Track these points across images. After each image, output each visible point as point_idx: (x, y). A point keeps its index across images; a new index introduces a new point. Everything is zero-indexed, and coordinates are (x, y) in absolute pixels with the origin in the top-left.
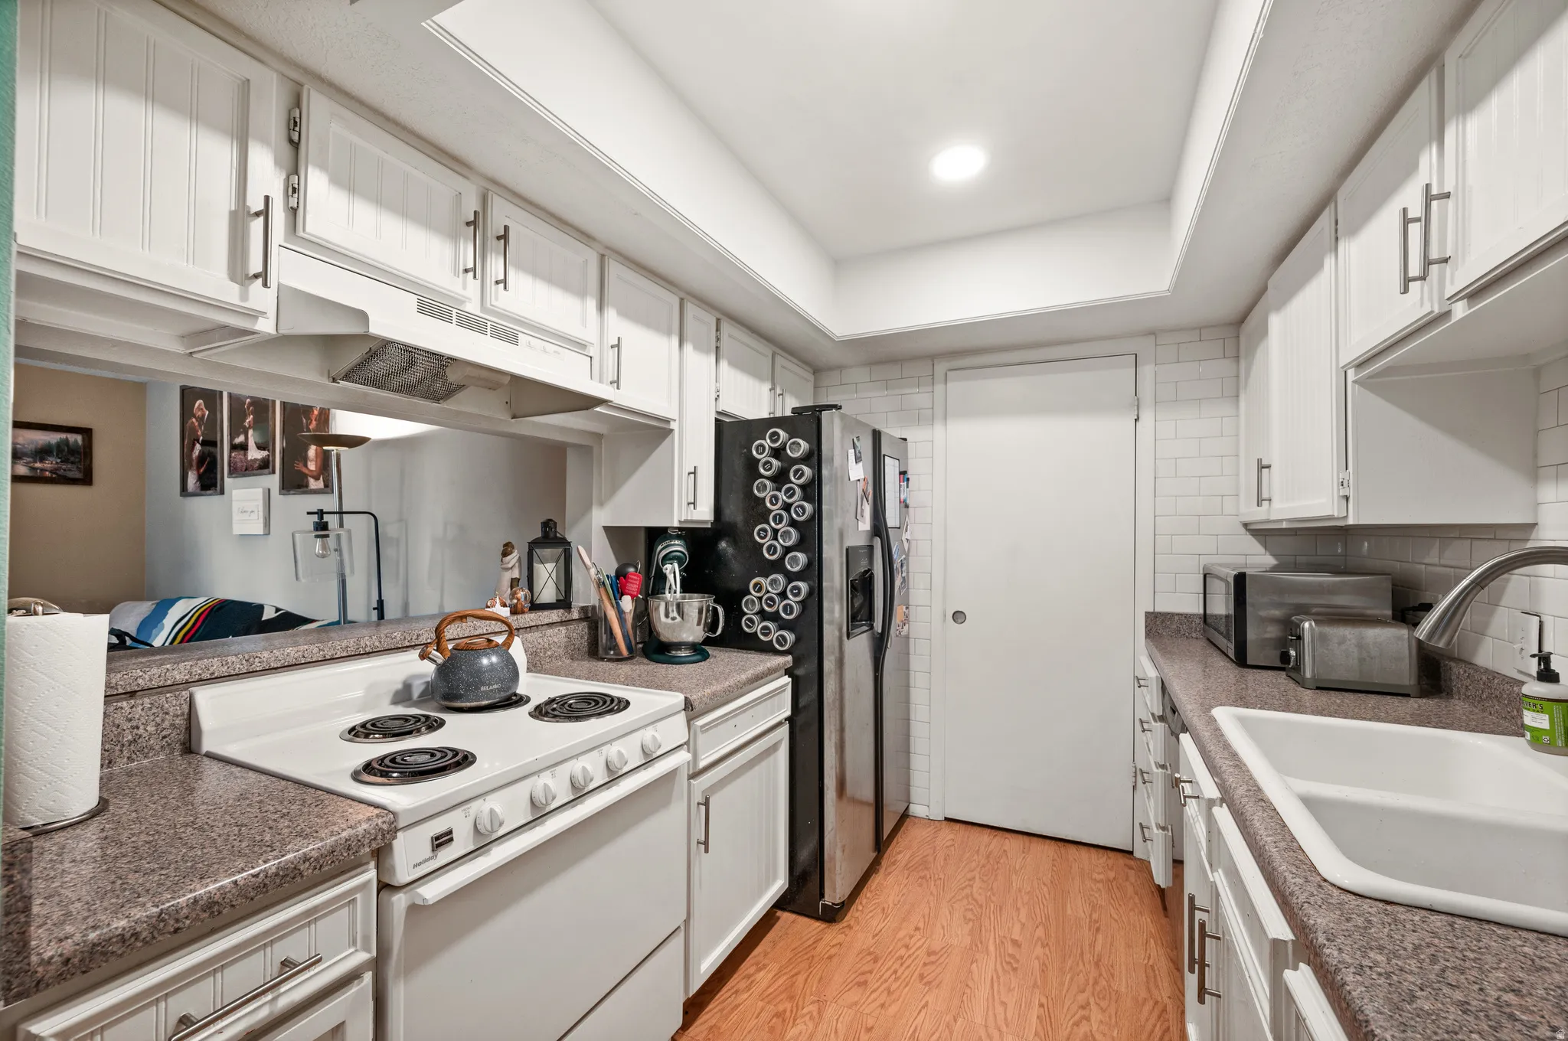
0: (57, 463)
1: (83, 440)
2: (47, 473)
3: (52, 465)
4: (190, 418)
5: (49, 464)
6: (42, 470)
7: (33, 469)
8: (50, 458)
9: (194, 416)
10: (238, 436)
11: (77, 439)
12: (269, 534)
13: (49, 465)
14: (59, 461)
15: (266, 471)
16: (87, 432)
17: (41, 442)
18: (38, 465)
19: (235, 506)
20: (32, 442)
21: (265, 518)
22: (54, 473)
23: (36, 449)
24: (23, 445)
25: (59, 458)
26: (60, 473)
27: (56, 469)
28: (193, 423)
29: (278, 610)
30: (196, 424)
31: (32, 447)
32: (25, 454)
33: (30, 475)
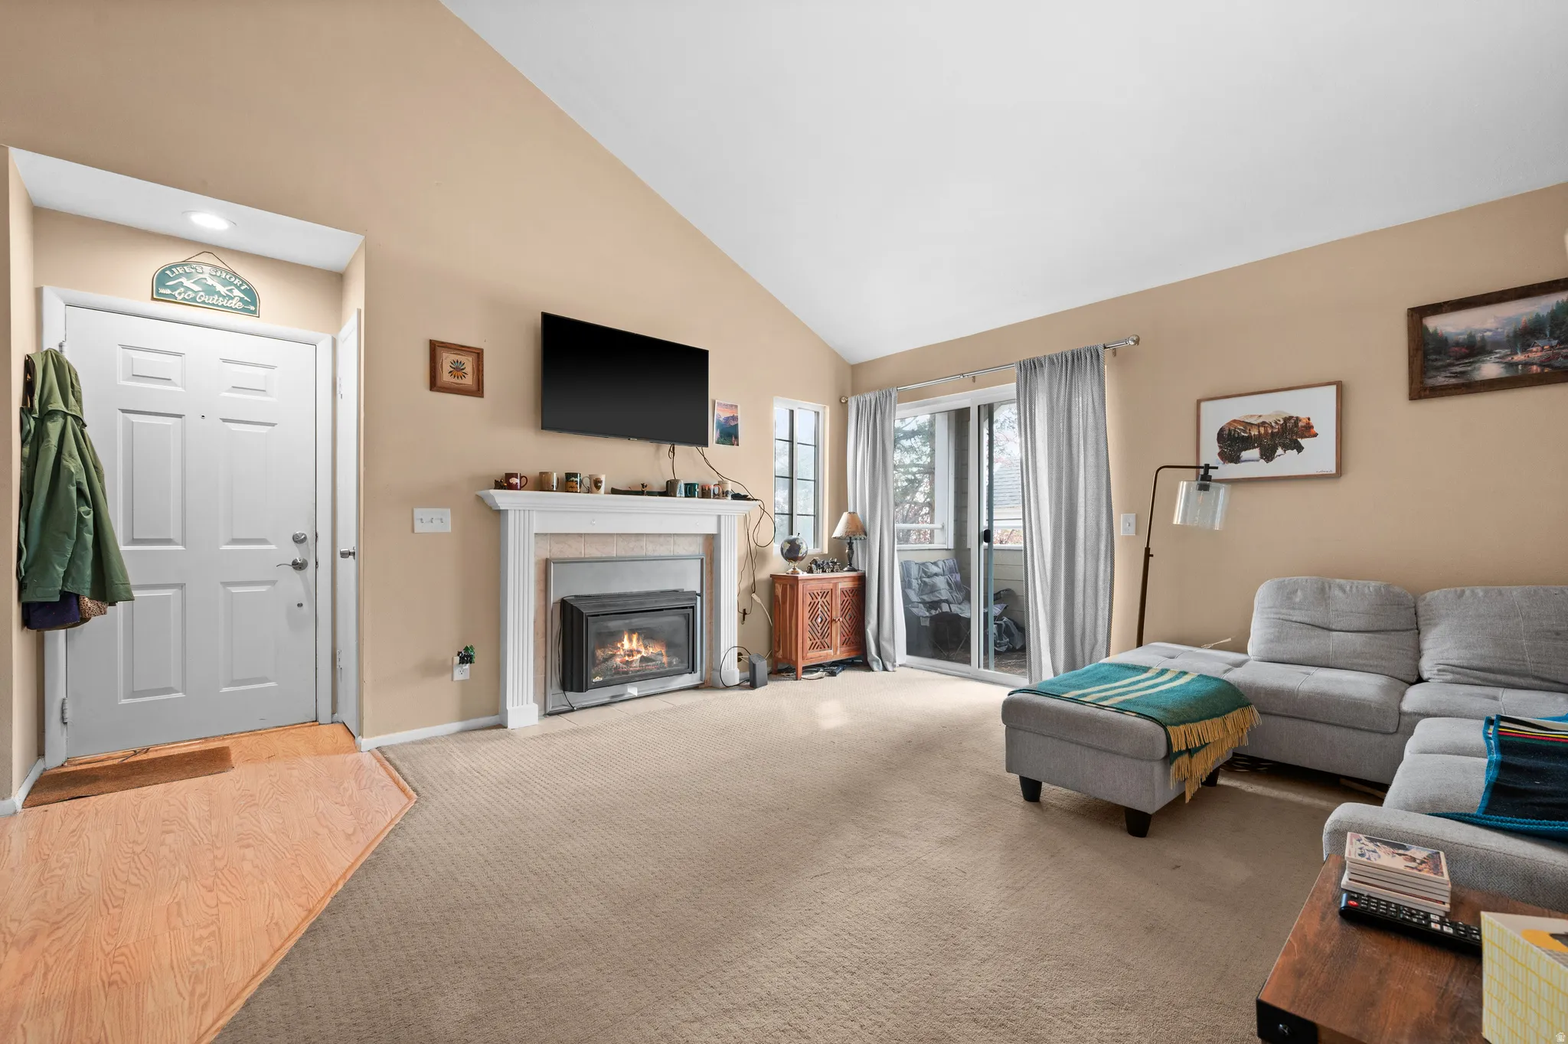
0: (1552, 347)
2: (1535, 367)
3: (1544, 353)
5: (1535, 354)
6: (1526, 364)
7: (1512, 365)
8: (1540, 342)
13: (1539, 354)
14: (1554, 342)
17: (1524, 319)
18: (1519, 357)
20: (1513, 320)
22: (1548, 366)
23: (1515, 332)
24: (1495, 331)
25: (1555, 339)
26: (1557, 364)
27: (1549, 359)
31: (1509, 330)
32: (1498, 344)
33: (1507, 375)
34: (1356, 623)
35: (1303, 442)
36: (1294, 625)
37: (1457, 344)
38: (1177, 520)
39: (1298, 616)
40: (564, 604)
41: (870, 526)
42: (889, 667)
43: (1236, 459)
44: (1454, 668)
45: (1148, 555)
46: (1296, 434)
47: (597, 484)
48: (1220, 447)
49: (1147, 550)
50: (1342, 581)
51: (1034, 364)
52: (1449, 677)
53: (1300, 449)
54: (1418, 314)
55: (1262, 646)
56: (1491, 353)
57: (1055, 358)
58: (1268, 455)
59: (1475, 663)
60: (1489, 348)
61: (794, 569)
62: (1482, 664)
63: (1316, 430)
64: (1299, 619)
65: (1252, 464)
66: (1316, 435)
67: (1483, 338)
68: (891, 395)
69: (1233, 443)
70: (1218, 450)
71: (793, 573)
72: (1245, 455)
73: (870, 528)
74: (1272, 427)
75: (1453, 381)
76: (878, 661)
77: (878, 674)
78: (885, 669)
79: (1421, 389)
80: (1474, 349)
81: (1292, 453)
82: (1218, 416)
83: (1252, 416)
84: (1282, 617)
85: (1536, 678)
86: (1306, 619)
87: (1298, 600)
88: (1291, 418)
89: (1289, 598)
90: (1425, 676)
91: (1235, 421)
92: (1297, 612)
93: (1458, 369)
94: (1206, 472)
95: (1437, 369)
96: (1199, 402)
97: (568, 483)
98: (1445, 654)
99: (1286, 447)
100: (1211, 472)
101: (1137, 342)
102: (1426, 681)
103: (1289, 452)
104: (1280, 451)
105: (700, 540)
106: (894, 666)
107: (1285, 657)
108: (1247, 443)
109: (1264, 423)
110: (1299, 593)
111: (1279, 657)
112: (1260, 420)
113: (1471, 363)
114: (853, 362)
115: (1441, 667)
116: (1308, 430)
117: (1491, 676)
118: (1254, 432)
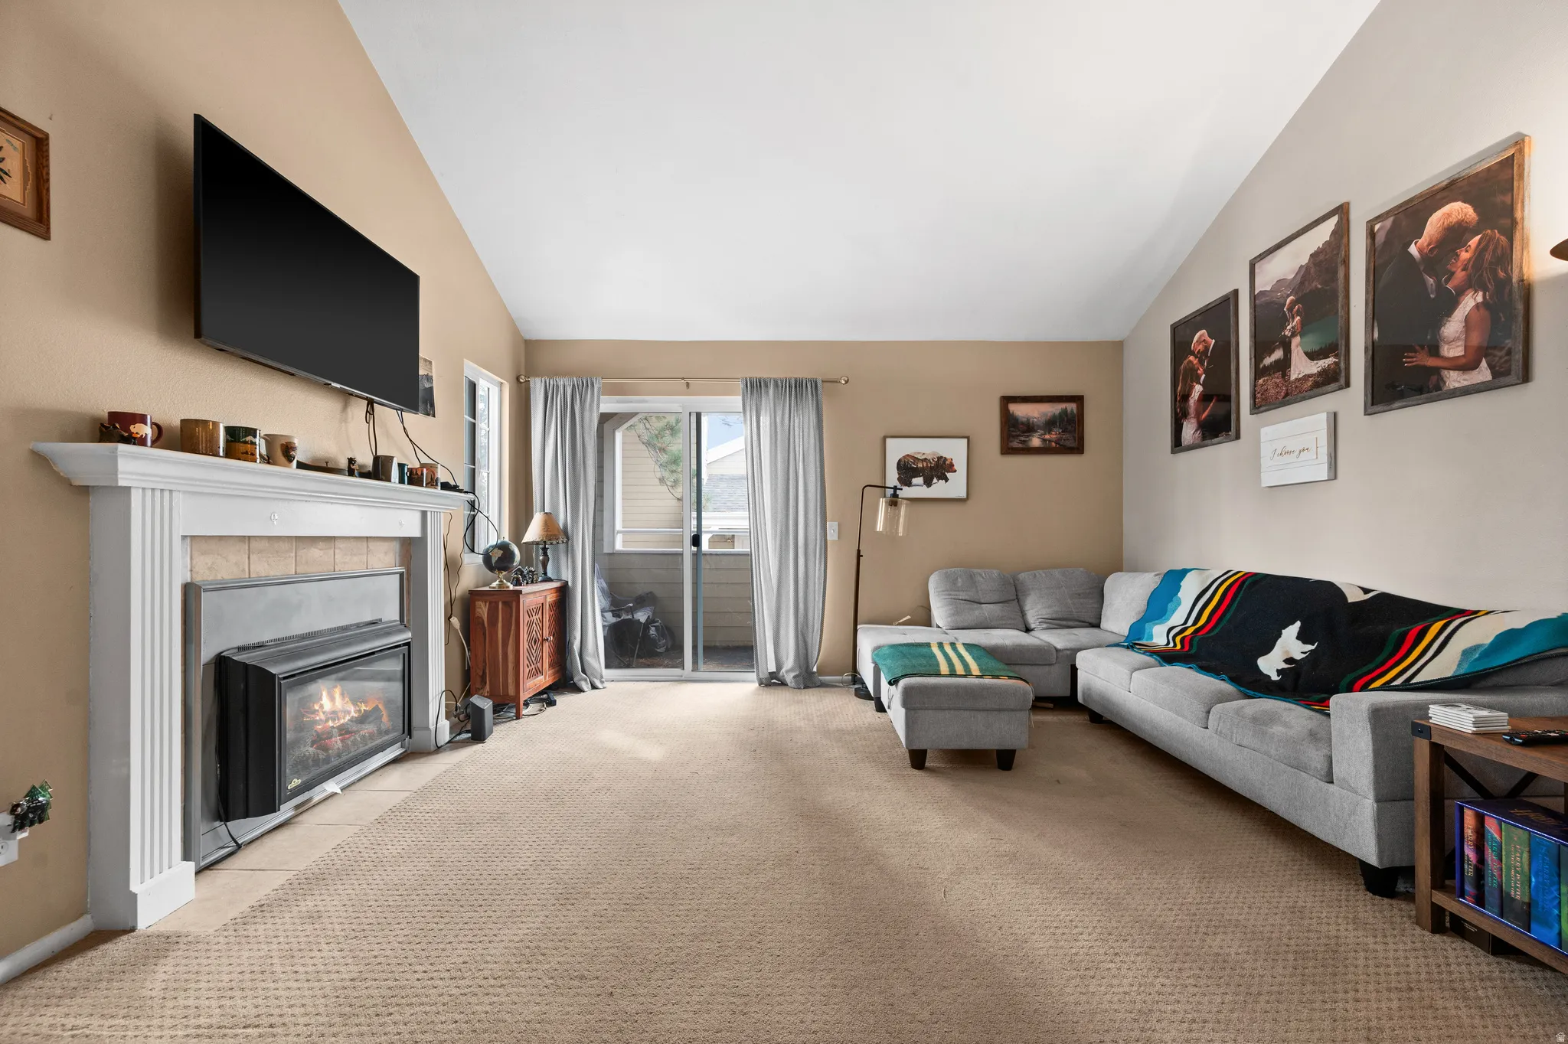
0: (1060, 433)
1: (1078, 407)
2: (1053, 444)
4: (1186, 357)
5: (1053, 435)
6: (1050, 441)
7: (1044, 441)
8: (1055, 429)
9: (1192, 353)
10: (1271, 352)
11: (1072, 407)
12: (1335, 478)
13: (1055, 436)
14: (1061, 431)
15: (1333, 386)
16: (1078, 400)
17: (1049, 415)
18: (1047, 437)
19: (1266, 450)
20: (1045, 414)
21: (1329, 456)
22: (1057, 443)
23: (1045, 421)
24: (1037, 419)
25: (1061, 428)
26: (1061, 443)
27: (1058, 439)
28: (1190, 362)
29: (1366, 591)
30: (1195, 362)
31: (1043, 419)
32: (1039, 427)
33: (1042, 446)
34: (995, 598)
35: (948, 475)
36: (962, 602)
37: (1023, 423)
38: (880, 527)
39: (963, 595)
40: (221, 663)
41: (573, 527)
42: (598, 683)
43: (909, 484)
44: (1045, 620)
45: (859, 556)
46: (944, 469)
47: (288, 451)
48: (899, 474)
49: (859, 551)
50: (979, 571)
51: (760, 383)
52: (1045, 626)
53: (947, 480)
54: (1007, 400)
55: (949, 619)
56: (1036, 431)
57: (779, 381)
58: (928, 483)
59: (1054, 616)
60: (1035, 428)
61: (501, 581)
62: (1060, 616)
63: (955, 467)
64: (964, 598)
65: (918, 489)
66: (955, 471)
67: (1033, 423)
68: (593, 385)
69: (908, 470)
70: (897, 476)
71: (500, 586)
72: (915, 481)
73: (573, 531)
74: (931, 463)
75: (1020, 445)
76: (586, 680)
77: (589, 694)
78: (594, 687)
79: (1007, 450)
80: (1029, 428)
81: (942, 482)
82: (898, 449)
83: (919, 453)
84: (953, 597)
85: (1080, 621)
86: (967, 598)
87: (960, 585)
88: (942, 457)
89: (954, 584)
90: (1033, 626)
91: (908, 455)
92: (961, 593)
93: (1023, 439)
94: (895, 492)
95: (1013, 436)
96: (884, 438)
97: (239, 443)
98: (1040, 612)
99: (939, 478)
100: (898, 492)
101: (847, 382)
102: (1033, 630)
103: (940, 481)
104: (935, 480)
105: (396, 546)
106: (602, 682)
107: (965, 624)
108: (916, 473)
109: (926, 459)
110: (959, 580)
111: (961, 625)
112: (923, 457)
113: (1028, 436)
114: (527, 337)
115: (1040, 620)
116: (951, 468)
117: (1064, 623)
118: (920, 465)
